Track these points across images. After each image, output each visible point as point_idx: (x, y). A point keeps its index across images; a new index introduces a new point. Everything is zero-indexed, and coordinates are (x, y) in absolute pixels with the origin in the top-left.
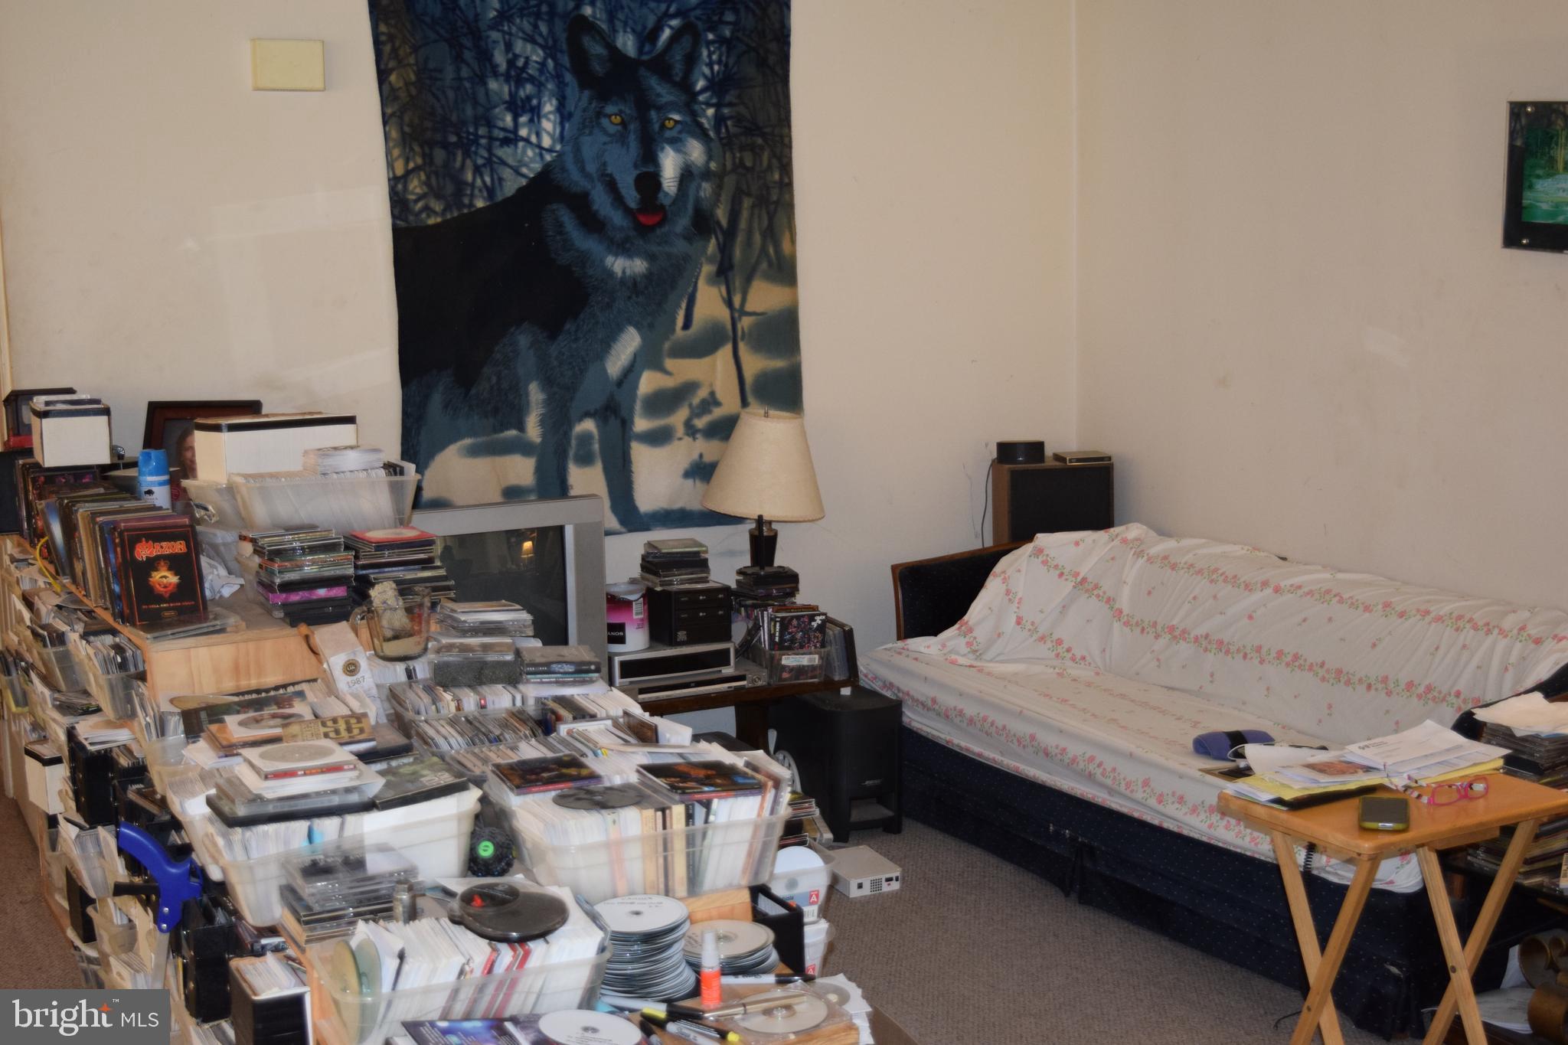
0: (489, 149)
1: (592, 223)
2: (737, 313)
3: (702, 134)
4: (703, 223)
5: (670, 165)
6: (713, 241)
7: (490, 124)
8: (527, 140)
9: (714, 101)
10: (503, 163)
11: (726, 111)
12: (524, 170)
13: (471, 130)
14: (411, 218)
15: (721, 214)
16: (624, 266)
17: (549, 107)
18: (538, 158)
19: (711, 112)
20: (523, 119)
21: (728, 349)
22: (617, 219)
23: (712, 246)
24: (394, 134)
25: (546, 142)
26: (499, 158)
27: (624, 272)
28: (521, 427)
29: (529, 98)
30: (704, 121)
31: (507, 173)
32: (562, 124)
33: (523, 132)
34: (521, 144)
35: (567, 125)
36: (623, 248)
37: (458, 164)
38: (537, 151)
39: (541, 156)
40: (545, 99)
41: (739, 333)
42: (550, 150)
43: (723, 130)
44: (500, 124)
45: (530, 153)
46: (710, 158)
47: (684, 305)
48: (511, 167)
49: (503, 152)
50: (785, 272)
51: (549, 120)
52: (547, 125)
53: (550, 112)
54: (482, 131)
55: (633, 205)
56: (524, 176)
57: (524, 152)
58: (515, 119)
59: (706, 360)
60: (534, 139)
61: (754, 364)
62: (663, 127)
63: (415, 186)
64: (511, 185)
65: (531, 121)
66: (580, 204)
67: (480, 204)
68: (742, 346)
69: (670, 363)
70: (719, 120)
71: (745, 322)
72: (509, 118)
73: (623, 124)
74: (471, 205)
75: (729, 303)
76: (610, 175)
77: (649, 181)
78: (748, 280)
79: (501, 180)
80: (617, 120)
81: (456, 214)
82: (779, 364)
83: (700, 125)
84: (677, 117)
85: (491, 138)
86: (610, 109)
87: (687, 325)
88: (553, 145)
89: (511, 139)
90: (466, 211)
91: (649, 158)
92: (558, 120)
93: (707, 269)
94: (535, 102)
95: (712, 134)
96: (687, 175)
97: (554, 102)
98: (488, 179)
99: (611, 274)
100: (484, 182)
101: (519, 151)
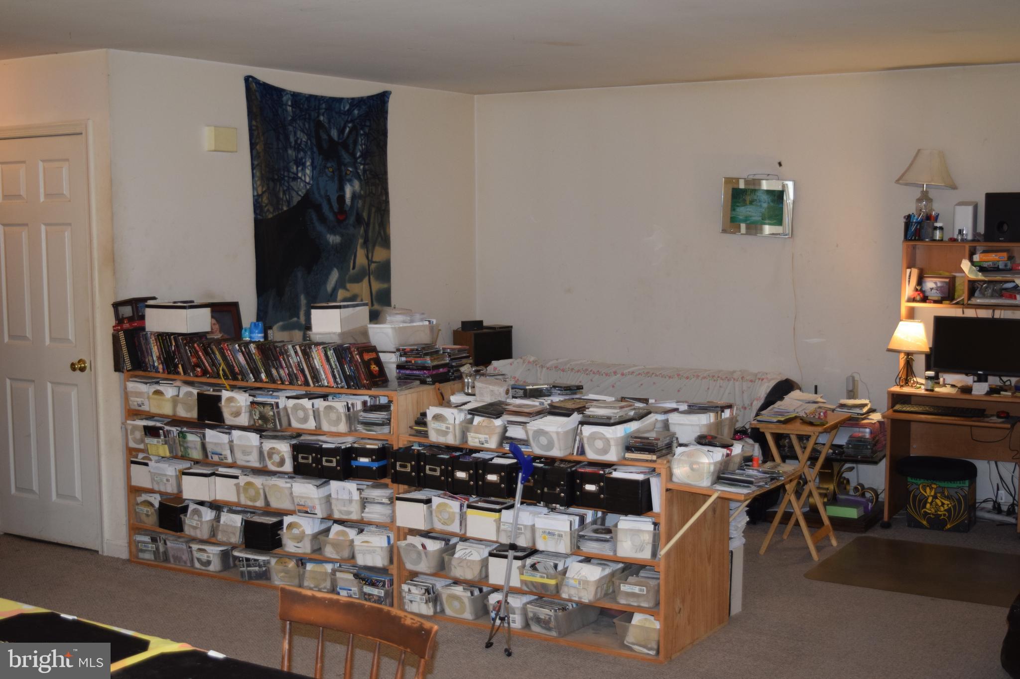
0: (288, 182)
1: (323, 219)
2: (370, 262)
3: (359, 178)
4: (359, 220)
5: (348, 191)
6: (362, 228)
7: (289, 171)
8: (301, 178)
9: (363, 162)
10: (293, 189)
11: (367, 167)
12: (300, 193)
13: (282, 173)
14: (264, 215)
15: (365, 215)
16: (333, 239)
17: (308, 163)
18: (305, 187)
19: (362, 167)
20: (300, 168)
21: (367, 279)
22: (331, 217)
23: (362, 230)
24: (258, 174)
25: (308, 180)
26: (292, 187)
27: (333, 242)
28: (298, 318)
29: (302, 159)
30: (359, 171)
31: (294, 194)
32: (313, 171)
33: (300, 175)
34: (299, 180)
35: (315, 172)
36: (333, 231)
37: (278, 189)
38: (304, 183)
39: (306, 186)
40: (307, 159)
41: (371, 271)
42: (309, 184)
43: (366, 176)
44: (292, 171)
45: (302, 185)
46: (361, 189)
47: (353, 258)
48: (295, 191)
49: (293, 184)
50: (386, 243)
51: (308, 169)
52: (308, 172)
53: (309, 166)
54: (286, 174)
55: (336, 210)
56: (300, 195)
57: (300, 184)
58: (297, 169)
59: (360, 284)
60: (303, 178)
61: (377, 286)
62: (346, 174)
63: (265, 200)
64: (296, 199)
65: (302, 169)
66: (318, 208)
67: (285, 208)
68: (371, 277)
69: (348, 286)
70: (365, 171)
71: (373, 266)
72: (295, 168)
73: (333, 172)
74: (282, 209)
75: (367, 257)
76: (328, 196)
77: (341, 199)
78: (374, 247)
79: (292, 197)
80: (331, 170)
81: (277, 213)
82: (385, 286)
83: (358, 173)
84: (351, 169)
85: (289, 177)
86: (329, 165)
87: (354, 268)
88: (310, 182)
89: (296, 178)
90: (280, 212)
91: (341, 189)
92: (311, 169)
93: (361, 241)
94: (304, 160)
95: (362, 177)
96: (354, 196)
97: (310, 161)
98: (288, 197)
99: (328, 243)
100: (286, 198)
101: (299, 183)
